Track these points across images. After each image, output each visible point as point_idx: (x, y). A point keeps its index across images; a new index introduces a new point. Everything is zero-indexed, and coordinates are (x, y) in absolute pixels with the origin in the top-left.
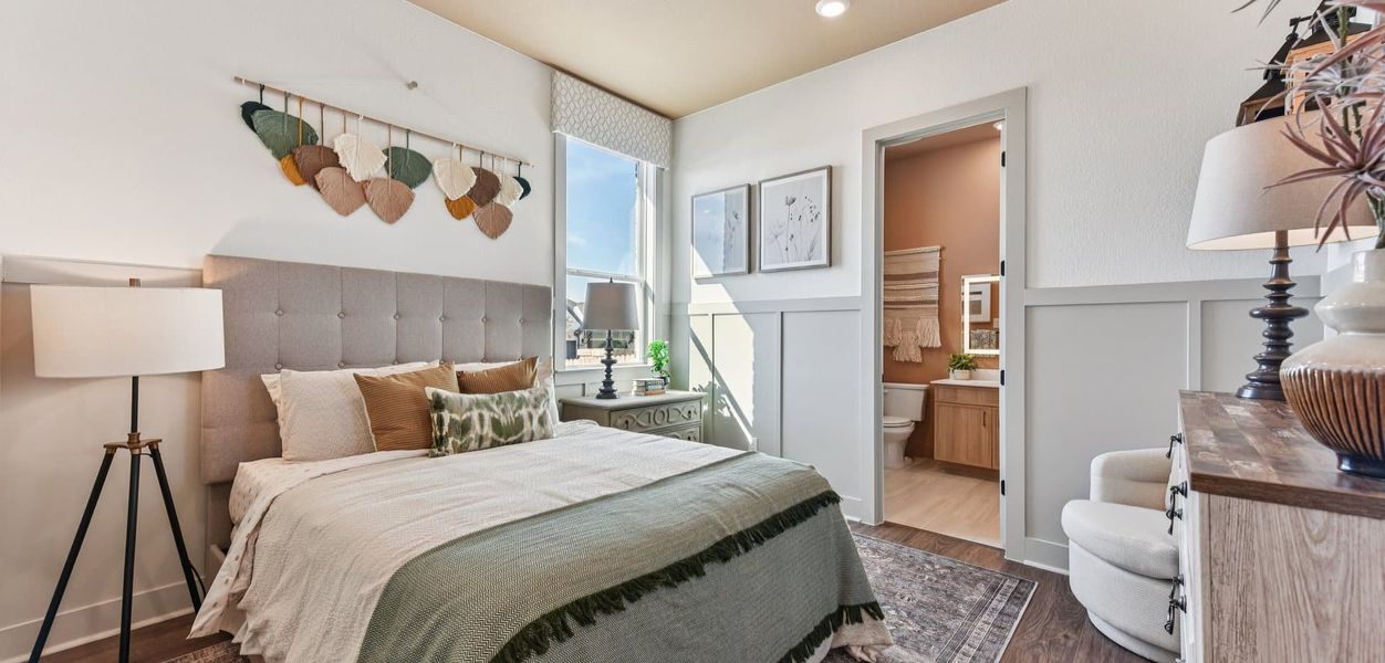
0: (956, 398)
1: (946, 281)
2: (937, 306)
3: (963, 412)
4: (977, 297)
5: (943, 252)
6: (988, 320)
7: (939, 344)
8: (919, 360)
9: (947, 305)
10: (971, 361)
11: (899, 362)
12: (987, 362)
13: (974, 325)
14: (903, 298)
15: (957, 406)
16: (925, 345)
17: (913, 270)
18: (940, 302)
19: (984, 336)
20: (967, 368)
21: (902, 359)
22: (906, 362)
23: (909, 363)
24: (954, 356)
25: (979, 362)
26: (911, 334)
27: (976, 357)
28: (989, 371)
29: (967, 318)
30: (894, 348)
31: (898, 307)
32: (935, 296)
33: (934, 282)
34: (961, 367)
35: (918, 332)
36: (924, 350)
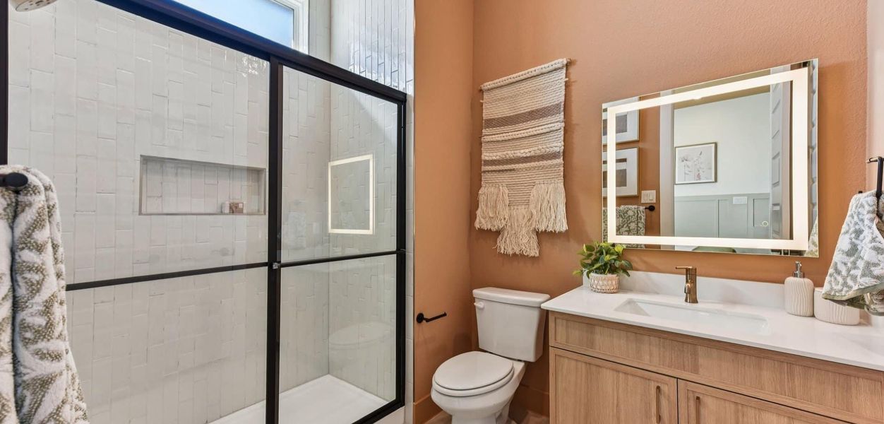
0: (591, 344)
1: (576, 117)
2: (560, 161)
3: (608, 377)
4: (623, 166)
5: (572, 70)
6: (635, 193)
7: (564, 227)
8: (534, 252)
9: (578, 158)
10: (620, 256)
11: (506, 255)
12: (653, 260)
13: (621, 200)
14: (510, 154)
15: (595, 363)
16: (542, 228)
17: (525, 106)
18: (566, 154)
19: (630, 213)
20: (613, 270)
21: (510, 252)
22: (515, 255)
23: (518, 257)
24: (590, 248)
25: (635, 259)
26: (522, 211)
27: (631, 249)
28: (654, 275)
29: (612, 192)
30: (498, 233)
31: (501, 167)
32: (557, 145)
33: (557, 122)
34: (602, 270)
35: (532, 206)
36: (542, 236)
